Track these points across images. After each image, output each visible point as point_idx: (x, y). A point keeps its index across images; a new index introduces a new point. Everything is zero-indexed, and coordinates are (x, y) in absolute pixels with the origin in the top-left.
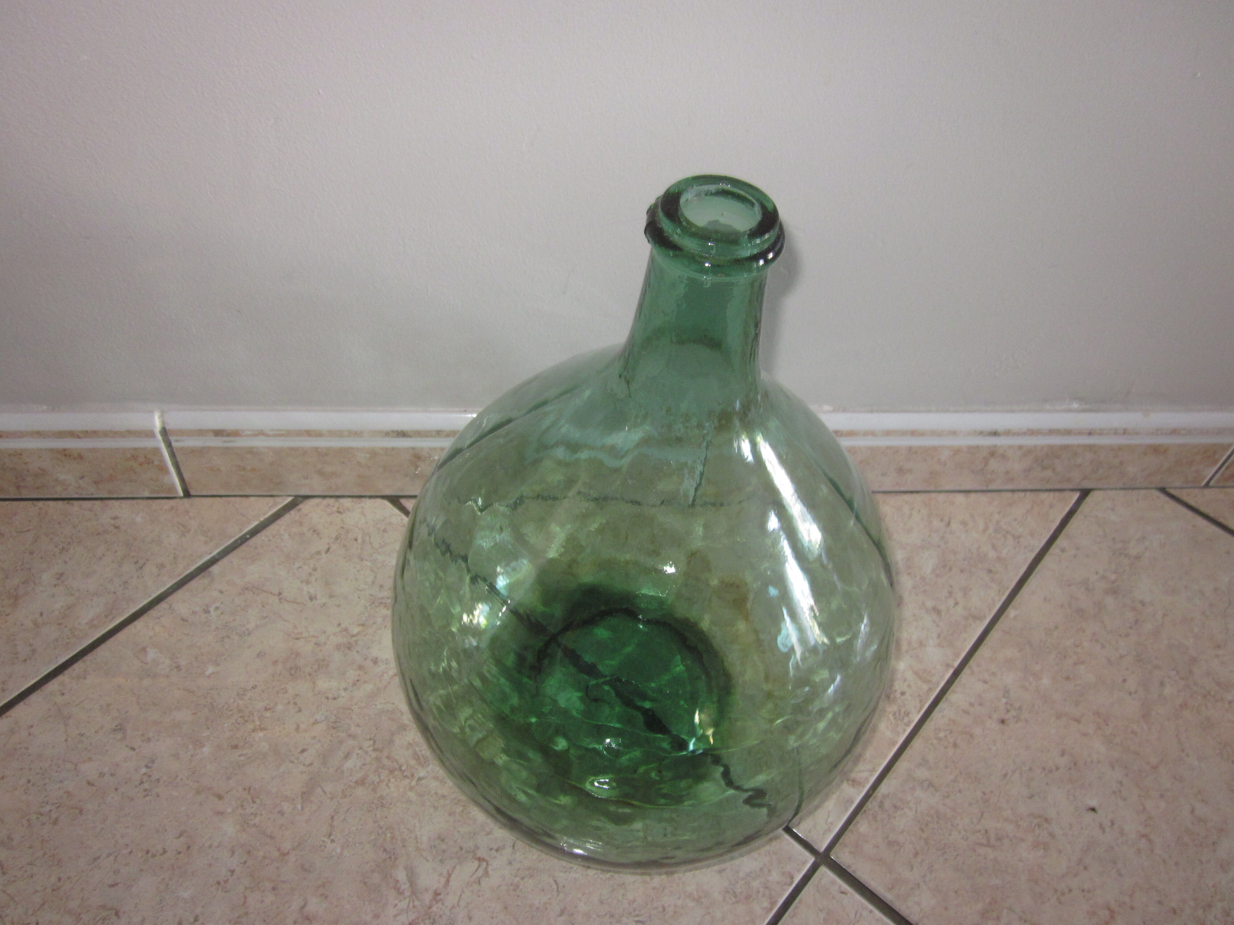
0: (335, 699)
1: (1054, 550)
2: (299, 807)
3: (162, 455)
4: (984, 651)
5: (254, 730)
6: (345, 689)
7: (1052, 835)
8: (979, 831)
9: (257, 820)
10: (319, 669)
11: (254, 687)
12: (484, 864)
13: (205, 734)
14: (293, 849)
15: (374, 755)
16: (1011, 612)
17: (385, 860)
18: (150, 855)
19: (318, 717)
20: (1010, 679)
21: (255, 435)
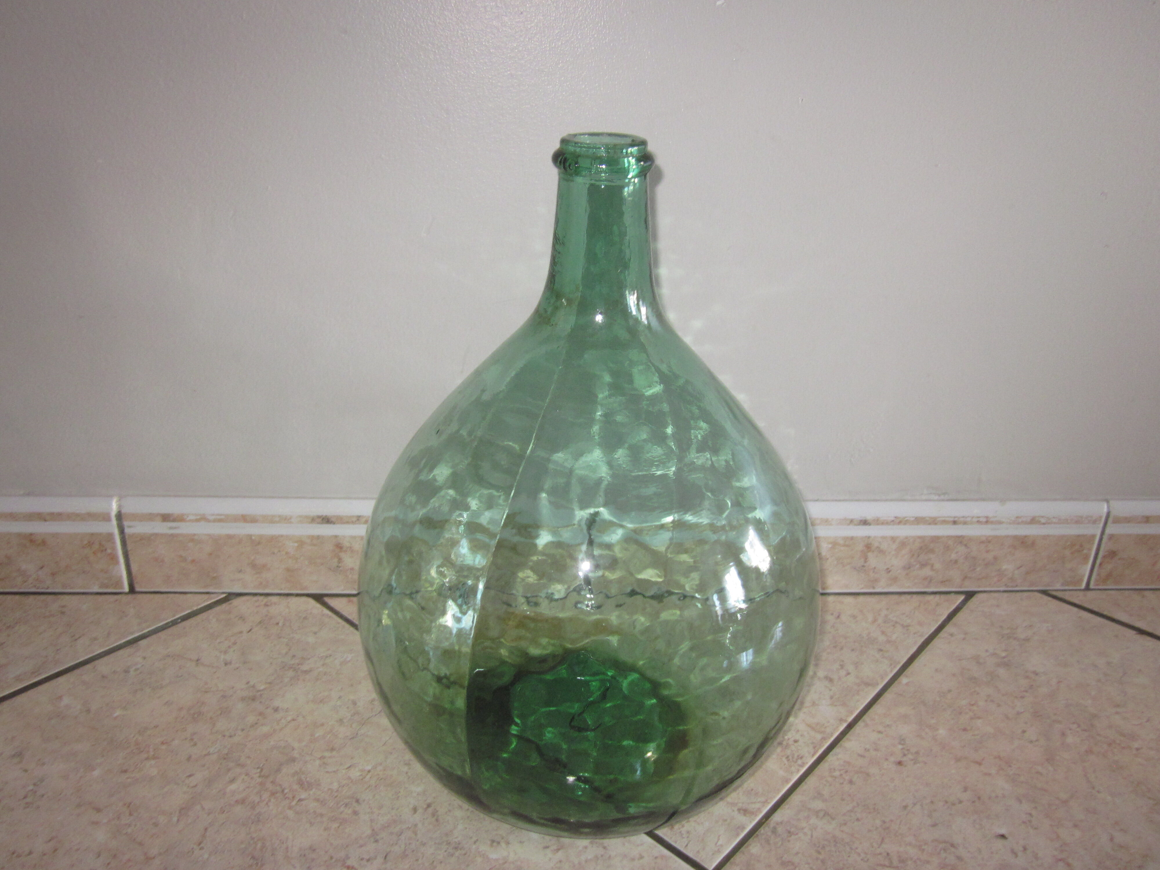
0: (231, 736)
1: (942, 634)
2: (175, 819)
3: (114, 543)
4: (877, 709)
5: (147, 759)
6: (243, 730)
7: (959, 858)
8: (880, 854)
9: (129, 830)
10: (221, 714)
11: (156, 727)
13: (99, 761)
14: (160, 854)
15: (259, 780)
16: (904, 680)
17: (251, 866)
18: (15, 855)
19: (211, 750)
20: (905, 730)
21: (198, 520)
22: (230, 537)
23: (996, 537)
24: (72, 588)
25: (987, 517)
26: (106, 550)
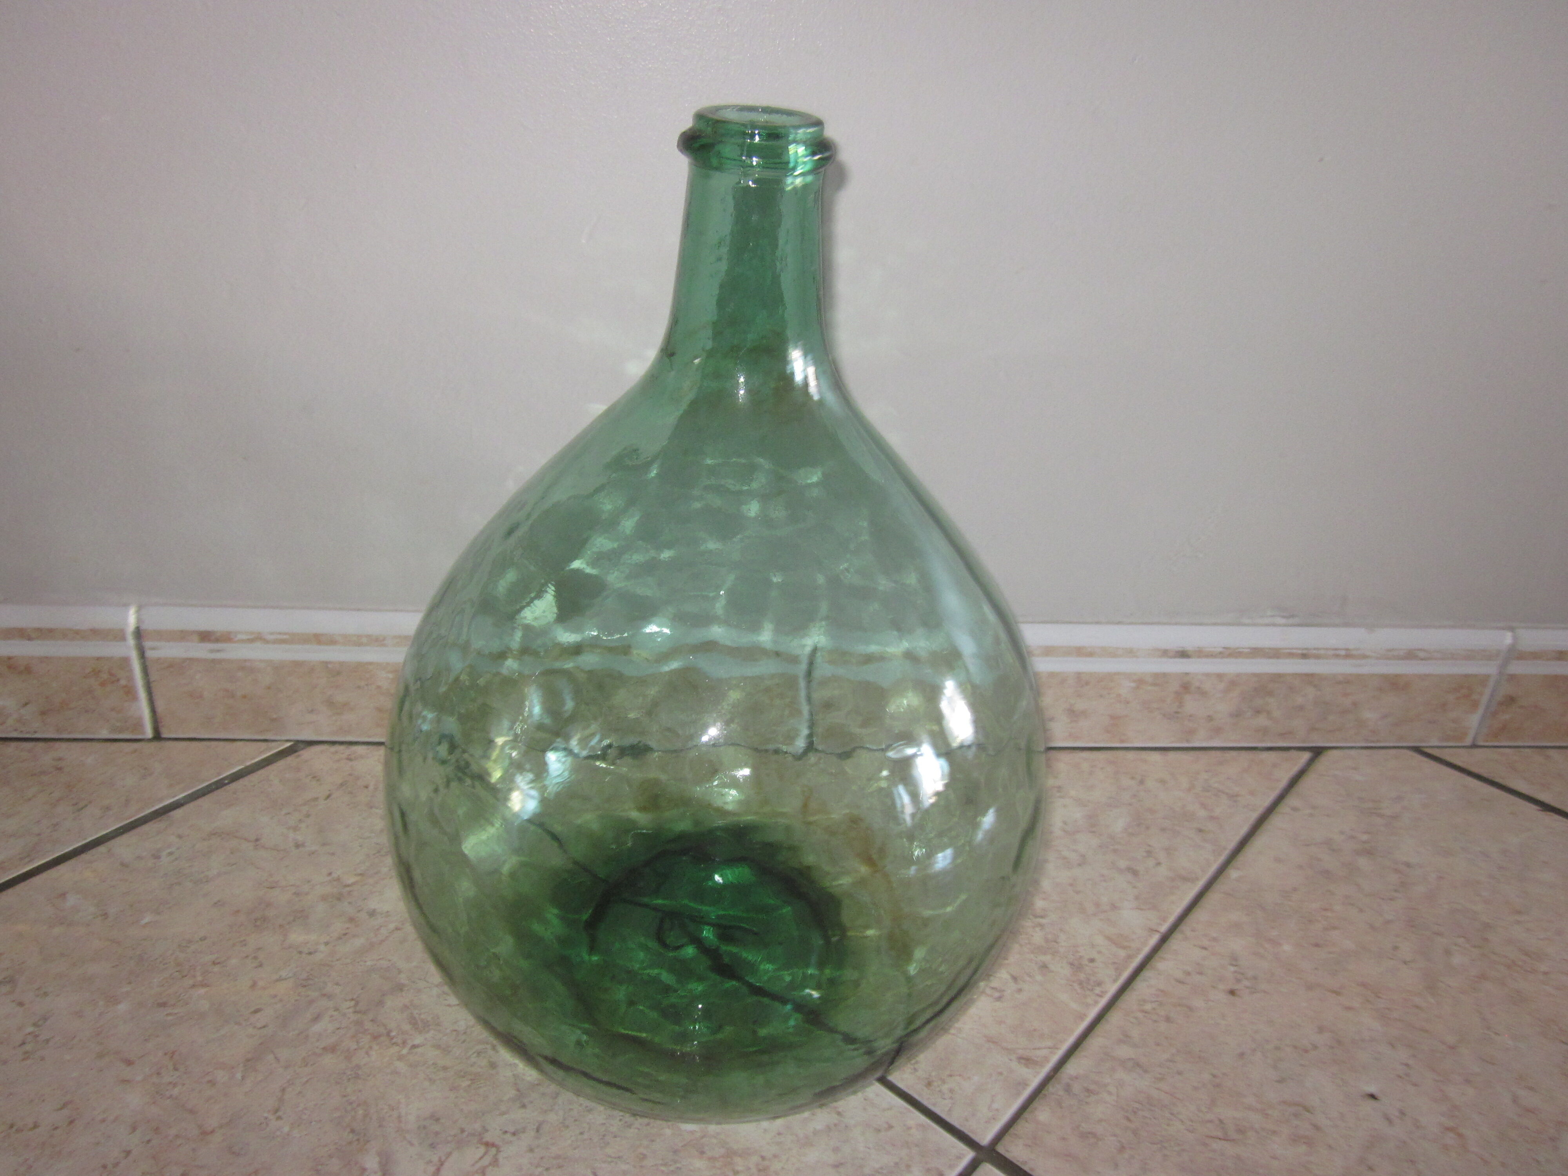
0: (310, 953)
1: (1284, 808)
2: (239, 1076)
3: (131, 671)
4: (1200, 915)
5: (193, 986)
6: (327, 944)
7: (1317, 1128)
8: (1211, 1121)
9: (176, 1091)
10: (294, 921)
11: (203, 939)
12: (493, 1151)
13: (125, 990)
14: (221, 1127)
15: (354, 1017)
16: (1233, 873)
17: (350, 1143)
18: (15, 1128)
19: (283, 974)
20: (1238, 945)
21: (251, 641)
22: (297, 664)
23: (1359, 677)
24: (70, 733)
25: (1347, 650)
26: (118, 680)
